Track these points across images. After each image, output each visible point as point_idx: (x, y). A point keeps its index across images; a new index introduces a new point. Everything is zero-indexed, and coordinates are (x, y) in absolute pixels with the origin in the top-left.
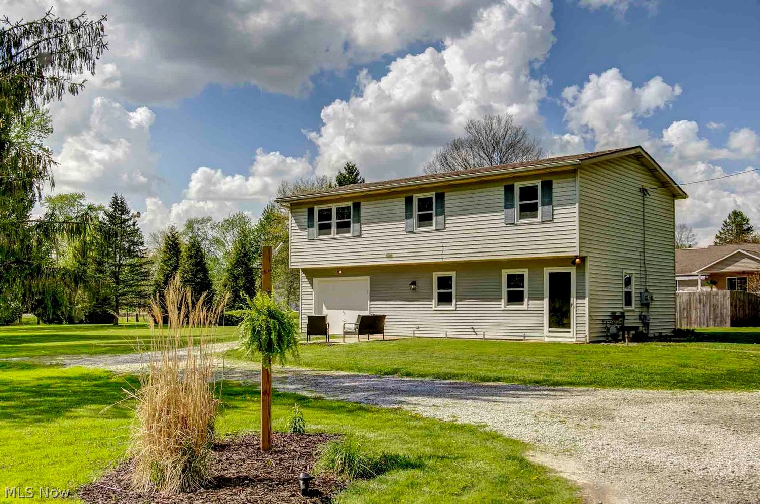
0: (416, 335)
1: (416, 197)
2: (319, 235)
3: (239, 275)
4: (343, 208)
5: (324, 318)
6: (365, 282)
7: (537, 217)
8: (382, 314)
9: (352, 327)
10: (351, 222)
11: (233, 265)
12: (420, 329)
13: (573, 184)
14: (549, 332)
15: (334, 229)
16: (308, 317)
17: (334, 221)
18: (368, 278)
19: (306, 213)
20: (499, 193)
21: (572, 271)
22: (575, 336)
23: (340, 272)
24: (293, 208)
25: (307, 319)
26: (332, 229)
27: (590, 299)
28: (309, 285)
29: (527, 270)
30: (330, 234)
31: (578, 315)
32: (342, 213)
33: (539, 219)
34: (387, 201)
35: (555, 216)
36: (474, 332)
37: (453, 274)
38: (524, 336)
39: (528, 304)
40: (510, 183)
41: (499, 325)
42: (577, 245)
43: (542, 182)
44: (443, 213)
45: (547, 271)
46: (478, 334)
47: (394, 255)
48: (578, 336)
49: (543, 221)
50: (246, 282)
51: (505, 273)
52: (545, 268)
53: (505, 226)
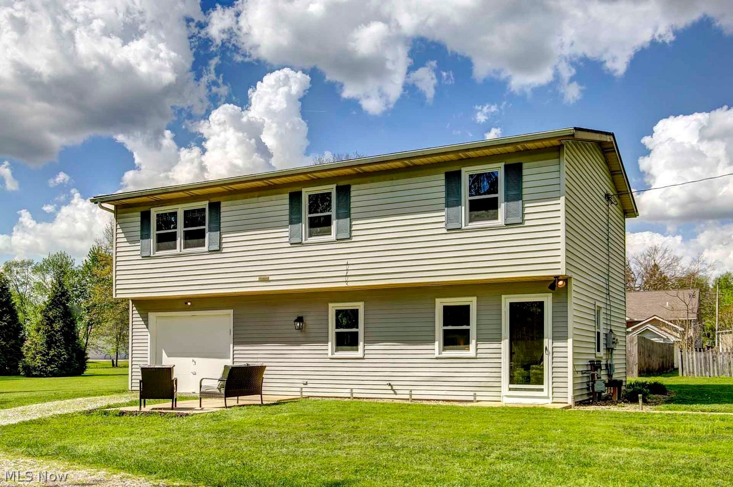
0: (304, 394)
1: (307, 192)
2: (158, 249)
3: (55, 317)
4: (193, 211)
5: (169, 370)
6: (225, 318)
7: (496, 218)
8: (259, 364)
9: (214, 385)
10: (207, 230)
11: (47, 306)
12: (309, 385)
13: (556, 168)
14: (510, 389)
15: (180, 241)
16: (143, 369)
17: (180, 230)
18: (231, 312)
19: (139, 219)
20: (437, 183)
21: (547, 299)
22: (551, 395)
23: (189, 304)
24: (119, 211)
25: (139, 370)
26: (178, 241)
27: (574, 341)
28: (143, 323)
29: (474, 299)
30: (175, 248)
31: (555, 365)
32: (193, 218)
33: (501, 221)
34: (261, 199)
35: (527, 217)
36: (392, 389)
37: (360, 306)
38: (475, 395)
39: (477, 349)
40: (455, 168)
41: (432, 379)
42: (562, 259)
43: (506, 166)
44: (348, 215)
45: (507, 300)
46: (398, 392)
47: (271, 278)
48: (555, 395)
49: (506, 225)
50: (64, 326)
51: (440, 303)
52: (503, 296)
53: (447, 232)
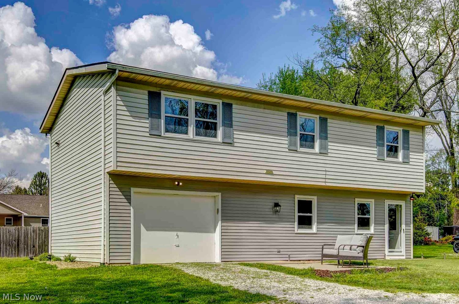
1: (299, 116)
2: (169, 131)
7: (397, 157)
10: (219, 124)
14: (389, 252)
17: (192, 118)
18: (219, 195)
21: (403, 204)
22: (405, 255)
23: (180, 184)
24: (121, 84)
26: (190, 128)
28: (123, 197)
29: (373, 201)
30: (186, 133)
35: (411, 160)
37: (314, 199)
39: (375, 230)
40: (380, 125)
42: (424, 184)
43: (403, 130)
44: (326, 138)
45: (387, 202)
49: (403, 162)
51: (357, 201)
52: (385, 200)
53: (377, 161)
